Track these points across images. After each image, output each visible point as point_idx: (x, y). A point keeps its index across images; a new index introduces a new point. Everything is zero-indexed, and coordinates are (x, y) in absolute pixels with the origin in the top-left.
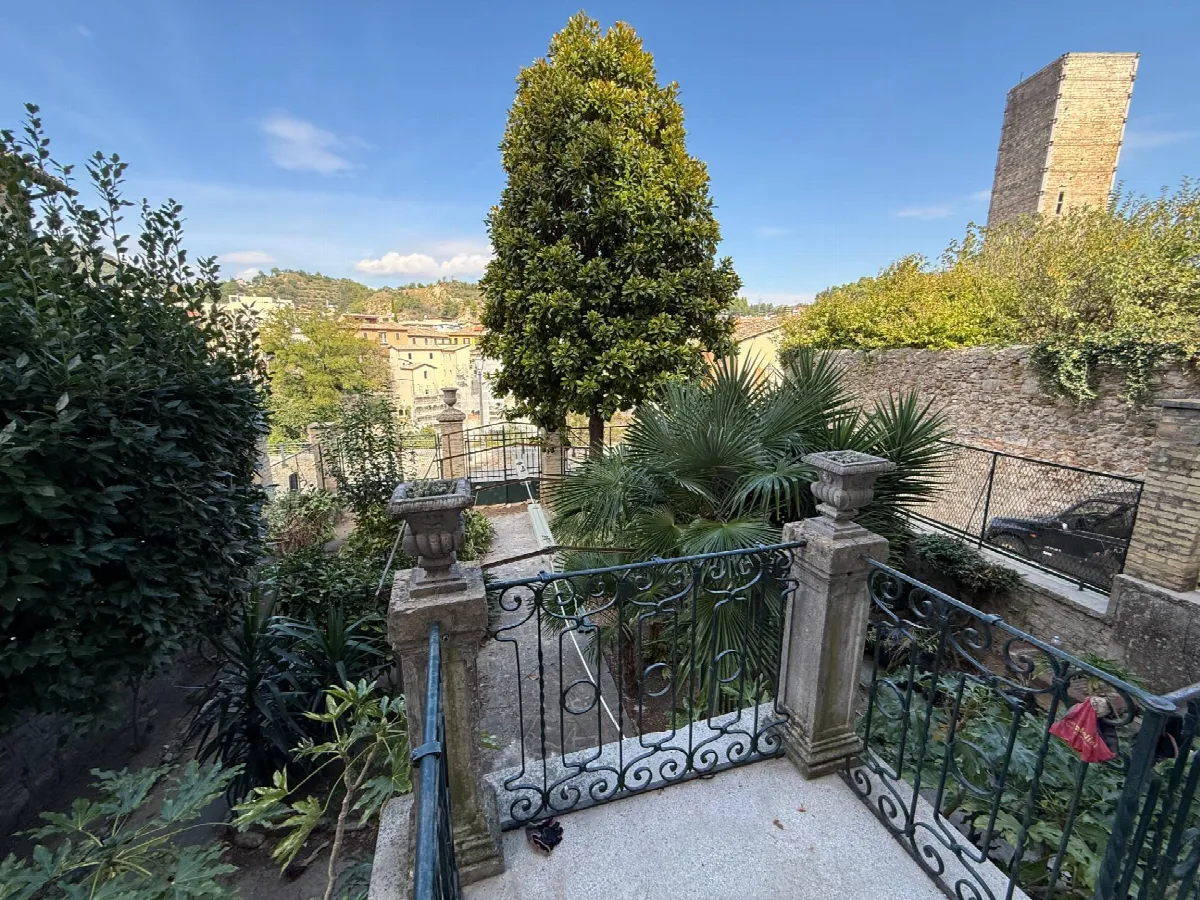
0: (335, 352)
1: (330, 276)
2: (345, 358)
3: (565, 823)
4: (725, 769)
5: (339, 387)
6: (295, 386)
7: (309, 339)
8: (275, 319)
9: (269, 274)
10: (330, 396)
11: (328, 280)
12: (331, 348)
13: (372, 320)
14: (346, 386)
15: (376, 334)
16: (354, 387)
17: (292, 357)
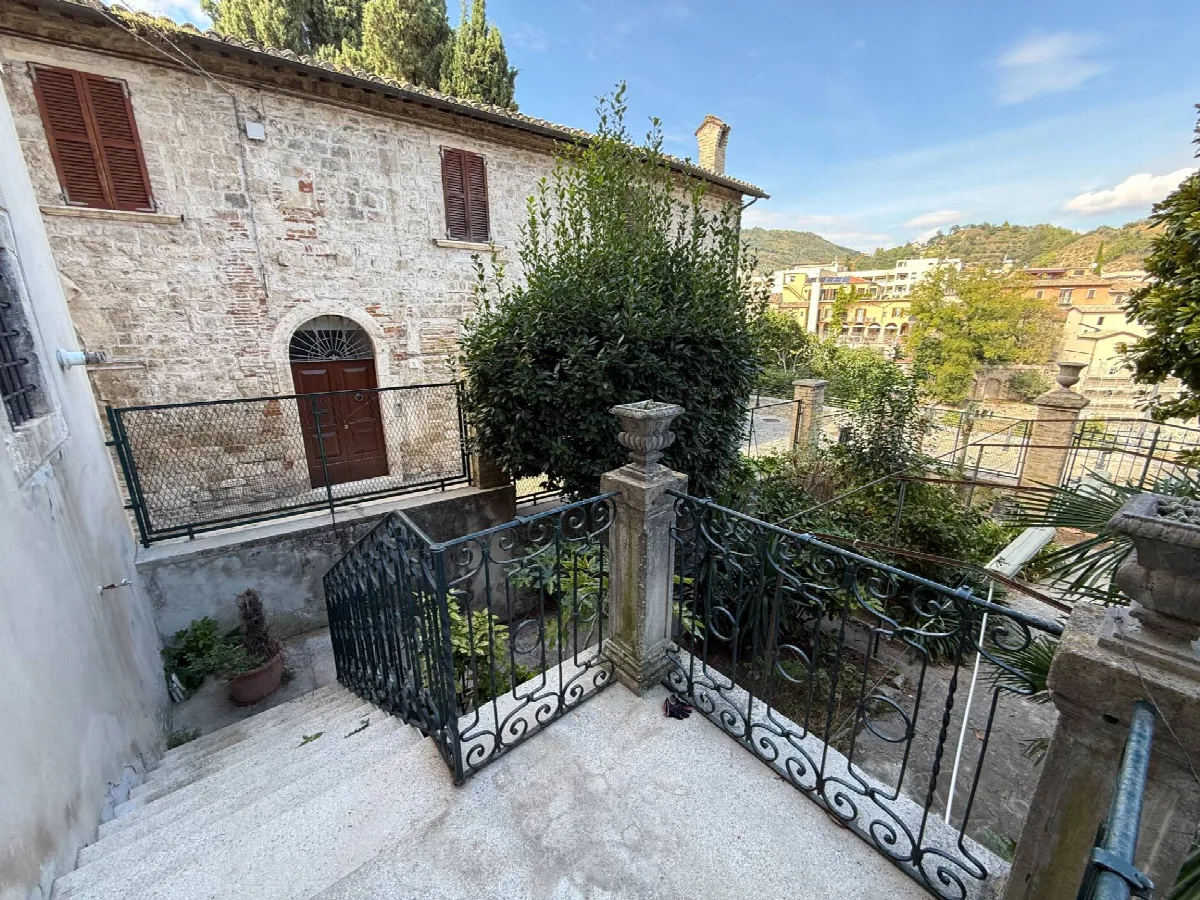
0: (988, 315)
1: (1019, 224)
2: (1000, 322)
3: (695, 716)
4: (857, 833)
5: (980, 357)
6: (930, 351)
7: (961, 301)
8: (931, 281)
9: (946, 233)
10: (965, 364)
11: (1016, 229)
12: (984, 310)
13: (1055, 275)
14: (987, 355)
15: (1057, 293)
16: (999, 357)
17: (937, 321)
